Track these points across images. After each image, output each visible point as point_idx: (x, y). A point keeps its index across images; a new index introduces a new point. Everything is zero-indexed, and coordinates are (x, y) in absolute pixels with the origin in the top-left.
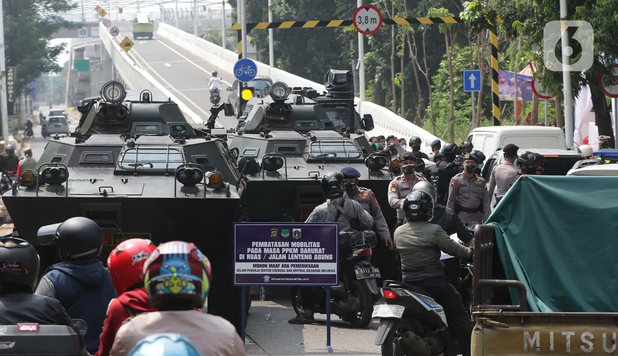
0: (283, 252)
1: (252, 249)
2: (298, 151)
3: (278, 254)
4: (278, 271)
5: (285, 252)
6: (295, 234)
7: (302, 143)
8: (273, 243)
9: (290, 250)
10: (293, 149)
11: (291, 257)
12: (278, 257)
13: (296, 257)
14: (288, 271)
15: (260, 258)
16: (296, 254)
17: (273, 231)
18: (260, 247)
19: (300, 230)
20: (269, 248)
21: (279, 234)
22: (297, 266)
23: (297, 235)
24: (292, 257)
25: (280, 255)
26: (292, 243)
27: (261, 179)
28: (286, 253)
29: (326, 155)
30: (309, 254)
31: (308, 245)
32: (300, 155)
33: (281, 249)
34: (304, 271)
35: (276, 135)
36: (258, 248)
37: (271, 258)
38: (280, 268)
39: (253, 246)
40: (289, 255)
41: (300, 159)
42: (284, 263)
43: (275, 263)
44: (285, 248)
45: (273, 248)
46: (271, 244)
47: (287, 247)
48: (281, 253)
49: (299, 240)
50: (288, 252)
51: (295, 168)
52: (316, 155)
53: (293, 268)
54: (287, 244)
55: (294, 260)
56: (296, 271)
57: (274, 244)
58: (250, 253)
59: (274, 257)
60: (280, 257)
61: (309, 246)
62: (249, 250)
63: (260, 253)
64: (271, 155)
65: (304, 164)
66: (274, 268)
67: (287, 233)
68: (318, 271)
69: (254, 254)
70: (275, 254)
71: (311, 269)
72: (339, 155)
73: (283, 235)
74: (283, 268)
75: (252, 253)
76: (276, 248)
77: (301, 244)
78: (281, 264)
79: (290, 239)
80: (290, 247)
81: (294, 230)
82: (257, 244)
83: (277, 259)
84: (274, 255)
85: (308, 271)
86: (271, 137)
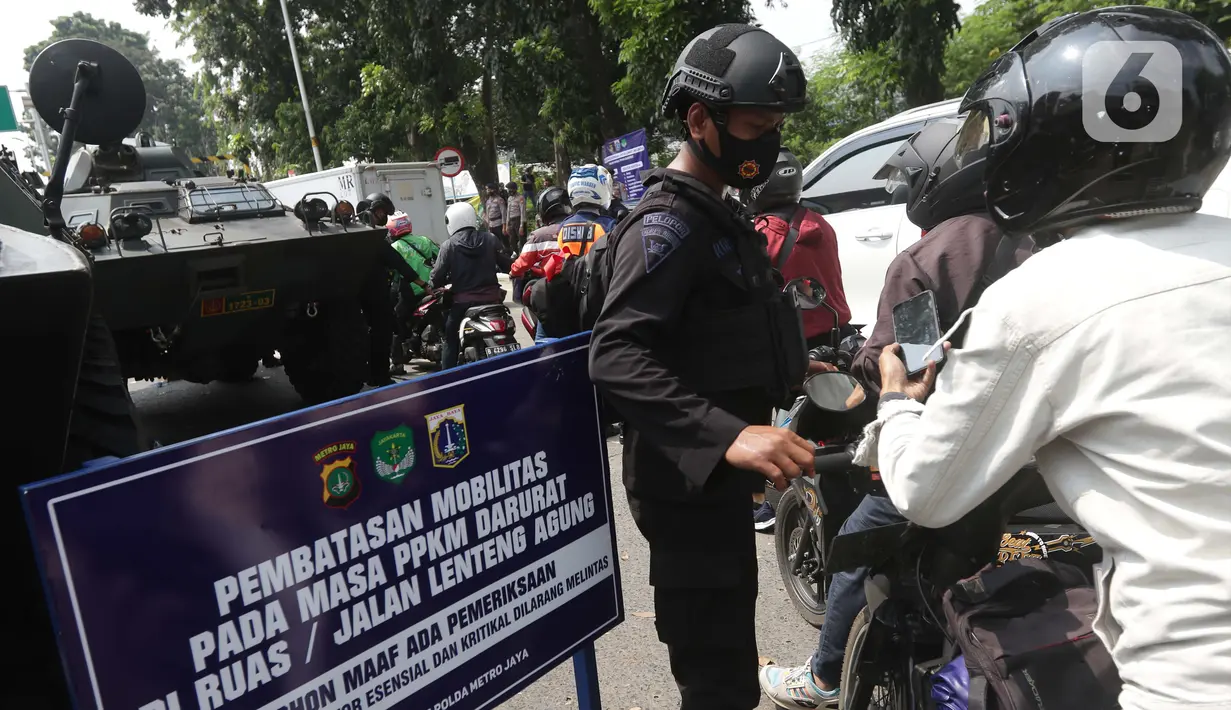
0: (400, 572)
1: (227, 628)
2: (168, 208)
3: (379, 591)
4: (396, 683)
5: (409, 566)
6: (442, 444)
7: (173, 194)
8: (339, 537)
9: (433, 544)
10: (158, 205)
11: (439, 581)
12: (381, 611)
13: (464, 568)
14: (439, 659)
15: (284, 664)
16: (462, 551)
17: (330, 460)
18: (274, 597)
19: (457, 414)
20: (327, 574)
21: (362, 465)
22: (475, 611)
23: (450, 447)
24: (446, 574)
25: (391, 592)
26: (436, 497)
27: (117, 257)
28: (417, 564)
29: (221, 208)
30: (511, 528)
31: (502, 484)
32: (174, 214)
33: (386, 553)
34: (504, 622)
35: (120, 187)
36: (260, 606)
37: (347, 638)
38: (403, 663)
39: (224, 610)
40: (432, 571)
41: (176, 220)
42: (413, 630)
43: (372, 653)
44: (407, 539)
45: (343, 568)
46: (334, 547)
47: (415, 533)
48: (393, 580)
49: (465, 473)
50: (425, 558)
51: (173, 232)
52: (203, 209)
53: (460, 633)
54: (413, 515)
55: (457, 586)
56: (473, 638)
57: (347, 541)
58: (214, 664)
59: (362, 620)
60: (394, 607)
61: (509, 489)
62: (201, 646)
63: (278, 637)
64: (124, 210)
65: (186, 225)
66: (373, 683)
67: (402, 454)
68: (555, 592)
69: (243, 657)
70: (365, 597)
71: (527, 597)
72: (242, 207)
73: (383, 469)
74: (417, 658)
75: (233, 658)
76: (363, 559)
77: (476, 489)
78: (400, 639)
79: (425, 482)
80: (429, 524)
81: (433, 422)
82: (247, 586)
83: (378, 620)
84: (359, 607)
85: (520, 612)
86: (115, 190)
